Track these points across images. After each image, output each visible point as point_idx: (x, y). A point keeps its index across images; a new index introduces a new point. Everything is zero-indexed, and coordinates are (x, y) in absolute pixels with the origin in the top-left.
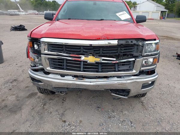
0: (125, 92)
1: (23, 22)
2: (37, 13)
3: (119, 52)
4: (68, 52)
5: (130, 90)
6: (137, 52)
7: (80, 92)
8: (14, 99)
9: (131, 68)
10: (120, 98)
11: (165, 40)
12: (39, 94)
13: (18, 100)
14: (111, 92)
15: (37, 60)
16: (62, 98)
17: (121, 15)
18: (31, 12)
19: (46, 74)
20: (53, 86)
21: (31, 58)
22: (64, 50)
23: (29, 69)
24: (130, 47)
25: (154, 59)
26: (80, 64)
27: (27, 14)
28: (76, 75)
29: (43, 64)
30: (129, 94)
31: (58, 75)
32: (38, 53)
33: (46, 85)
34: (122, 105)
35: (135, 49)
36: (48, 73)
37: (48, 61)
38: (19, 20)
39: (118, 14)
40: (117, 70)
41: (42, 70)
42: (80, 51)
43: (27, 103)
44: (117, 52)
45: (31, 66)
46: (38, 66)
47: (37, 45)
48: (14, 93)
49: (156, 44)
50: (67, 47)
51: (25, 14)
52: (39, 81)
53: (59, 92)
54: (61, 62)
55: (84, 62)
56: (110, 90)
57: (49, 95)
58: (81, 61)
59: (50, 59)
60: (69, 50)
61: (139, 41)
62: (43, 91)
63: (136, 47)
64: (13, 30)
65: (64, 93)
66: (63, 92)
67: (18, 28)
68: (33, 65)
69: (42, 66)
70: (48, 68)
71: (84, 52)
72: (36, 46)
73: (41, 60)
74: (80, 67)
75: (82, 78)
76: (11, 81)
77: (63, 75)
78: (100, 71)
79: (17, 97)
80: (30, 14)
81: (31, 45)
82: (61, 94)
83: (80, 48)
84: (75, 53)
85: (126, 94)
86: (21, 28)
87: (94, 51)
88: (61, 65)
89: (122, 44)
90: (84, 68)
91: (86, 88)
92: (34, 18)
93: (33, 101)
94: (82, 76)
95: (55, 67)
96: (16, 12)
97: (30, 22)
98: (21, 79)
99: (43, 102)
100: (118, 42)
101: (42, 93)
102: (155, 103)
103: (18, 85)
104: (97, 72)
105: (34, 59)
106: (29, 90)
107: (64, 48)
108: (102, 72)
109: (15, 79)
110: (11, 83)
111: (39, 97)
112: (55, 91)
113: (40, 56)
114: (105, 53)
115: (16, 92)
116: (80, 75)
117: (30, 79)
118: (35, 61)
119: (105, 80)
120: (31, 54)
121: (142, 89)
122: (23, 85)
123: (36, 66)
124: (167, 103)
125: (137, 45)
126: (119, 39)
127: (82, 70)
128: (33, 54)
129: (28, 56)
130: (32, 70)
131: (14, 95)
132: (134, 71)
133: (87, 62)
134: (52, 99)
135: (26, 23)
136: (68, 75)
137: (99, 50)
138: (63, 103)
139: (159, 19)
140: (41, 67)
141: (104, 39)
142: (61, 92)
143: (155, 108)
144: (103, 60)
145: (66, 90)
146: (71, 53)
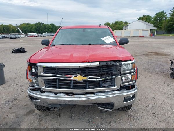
0: (110, 105)
1: (23, 44)
2: (36, 35)
3: (101, 71)
4: (60, 73)
5: (113, 103)
6: (116, 71)
7: (73, 108)
8: (14, 116)
9: (113, 84)
10: (106, 111)
11: (154, 56)
12: (37, 111)
13: (17, 118)
14: (97, 106)
15: (34, 81)
16: (57, 114)
17: (106, 39)
18: (30, 35)
19: (41, 93)
20: (48, 103)
21: (30, 79)
22: (57, 72)
23: (28, 89)
24: (110, 67)
25: (132, 76)
26: (70, 83)
27: (27, 37)
28: (67, 93)
29: (39, 84)
30: (113, 107)
31: (51, 93)
32: (35, 75)
33: (42, 102)
34: (111, 118)
35: (115, 69)
36: (43, 92)
37: (43, 82)
38: (19, 42)
39: (103, 39)
40: (101, 87)
41: (39, 89)
42: (70, 72)
43: (26, 120)
44: (100, 72)
45: (30, 86)
46: (35, 86)
47: (35, 68)
48: (14, 111)
49: (132, 63)
50: (59, 69)
51: (26, 37)
52: (36, 99)
53: (53, 108)
54: (55, 82)
55: (73, 80)
56: (96, 104)
57: (45, 112)
58: (71, 80)
59: (45, 80)
60: (61, 71)
61: (117, 62)
62: (40, 108)
63: (115, 67)
64: (14, 53)
65: (58, 109)
66: (56, 108)
67: (19, 51)
68: (31, 85)
69: (39, 86)
70: (43, 88)
71: (73, 72)
72: (33, 69)
73: (37, 81)
74: (70, 86)
75: (72, 95)
76: (12, 100)
77: (56, 93)
78: (87, 88)
79: (17, 114)
80: (30, 37)
81: (30, 68)
82: (55, 110)
83: (70, 70)
84: (66, 74)
85: (111, 107)
86: (21, 51)
87: (81, 71)
88: (55, 85)
89: (103, 65)
90: (73, 86)
91: (77, 103)
92: (33, 40)
93: (31, 117)
94: (72, 93)
95: (49, 86)
96: (17, 35)
97: (29, 44)
98: (20, 98)
99: (40, 118)
100: (100, 64)
101: (39, 110)
102: (140, 115)
103: (17, 104)
104: (85, 88)
105: (32, 81)
106: (27, 108)
107: (57, 71)
108: (89, 88)
109: (15, 98)
110: (12, 102)
111: (36, 114)
112: (50, 107)
113: (37, 78)
114: (90, 73)
115: (15, 110)
116: (70, 93)
117: (28, 98)
118: (33, 82)
119: (92, 95)
120: (30, 76)
121: (124, 102)
122: (22, 104)
123: (33, 86)
124: (152, 114)
125: (116, 66)
126: (100, 62)
127: (72, 88)
128: (31, 76)
129: (27, 78)
130: (31, 89)
131: (14, 113)
132: (116, 87)
133: (76, 81)
134: (48, 116)
135: (26, 45)
136: (60, 93)
137: (86, 70)
138: (58, 118)
139: (149, 36)
140: (37, 86)
141: (89, 62)
142: (55, 108)
143: (140, 119)
144: (90, 78)
145: (59, 106)
146: (62, 74)
